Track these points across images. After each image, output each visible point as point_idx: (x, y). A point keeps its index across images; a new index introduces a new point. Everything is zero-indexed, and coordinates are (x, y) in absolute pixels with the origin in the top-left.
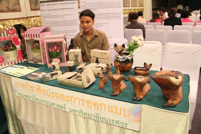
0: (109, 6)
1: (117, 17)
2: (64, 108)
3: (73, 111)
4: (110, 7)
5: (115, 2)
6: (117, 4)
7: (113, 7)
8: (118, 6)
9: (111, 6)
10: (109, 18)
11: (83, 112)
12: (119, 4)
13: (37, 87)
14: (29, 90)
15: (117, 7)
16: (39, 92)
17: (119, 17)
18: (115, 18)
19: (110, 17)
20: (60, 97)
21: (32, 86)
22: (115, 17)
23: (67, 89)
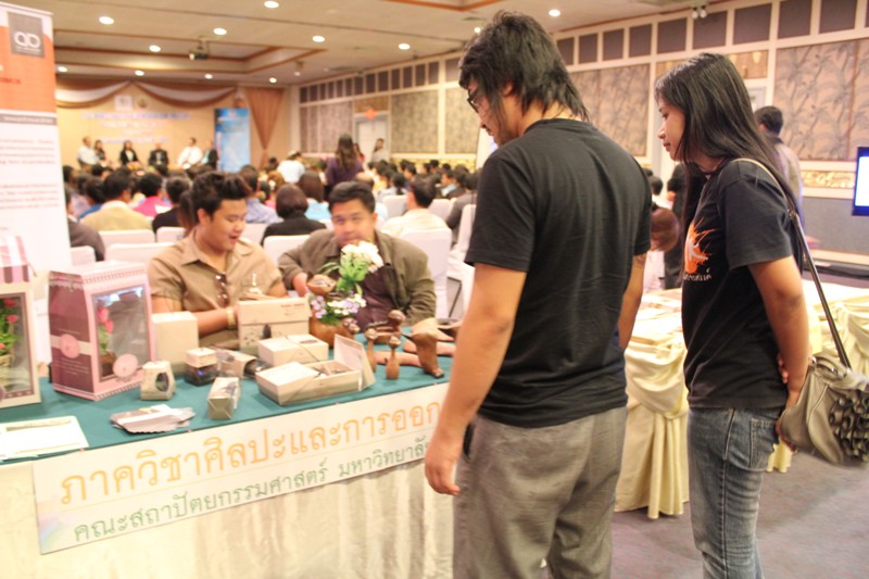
0: (10, 155)
1: (41, 199)
2: (319, 476)
3: (352, 468)
4: (12, 159)
5: (31, 142)
6: (42, 149)
7: (24, 162)
8: (46, 156)
9: (16, 155)
10: (11, 204)
11: (381, 454)
12: (50, 149)
13: (202, 451)
14: (154, 480)
15: (40, 162)
16: (215, 464)
17: (51, 199)
18: (36, 206)
19: (14, 200)
20: (307, 441)
21: (174, 456)
22: (34, 200)
23: (334, 404)
